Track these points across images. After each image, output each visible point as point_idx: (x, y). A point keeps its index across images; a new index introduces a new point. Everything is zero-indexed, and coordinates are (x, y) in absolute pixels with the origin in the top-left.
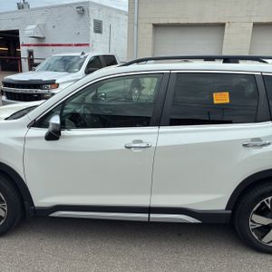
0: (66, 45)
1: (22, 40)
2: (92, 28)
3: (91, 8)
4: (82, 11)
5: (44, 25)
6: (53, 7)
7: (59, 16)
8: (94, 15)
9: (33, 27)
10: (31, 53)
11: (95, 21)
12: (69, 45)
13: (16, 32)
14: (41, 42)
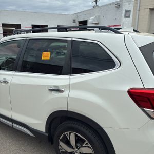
2: (123, 15)
3: (123, 4)
4: (118, 6)
6: (106, 5)
7: (107, 10)
8: (126, 7)
11: (126, 11)
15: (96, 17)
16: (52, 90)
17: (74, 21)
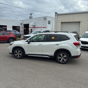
0: (41, 28)
1: (30, 26)
2: (47, 23)
3: (47, 18)
4: (45, 18)
5: (35, 22)
8: (48, 19)
9: (33, 23)
10: (32, 30)
11: (48, 21)
12: (42, 27)
13: (28, 24)
14: (34, 27)
15: (34, 23)
16: (56, 45)
17: (21, 24)
